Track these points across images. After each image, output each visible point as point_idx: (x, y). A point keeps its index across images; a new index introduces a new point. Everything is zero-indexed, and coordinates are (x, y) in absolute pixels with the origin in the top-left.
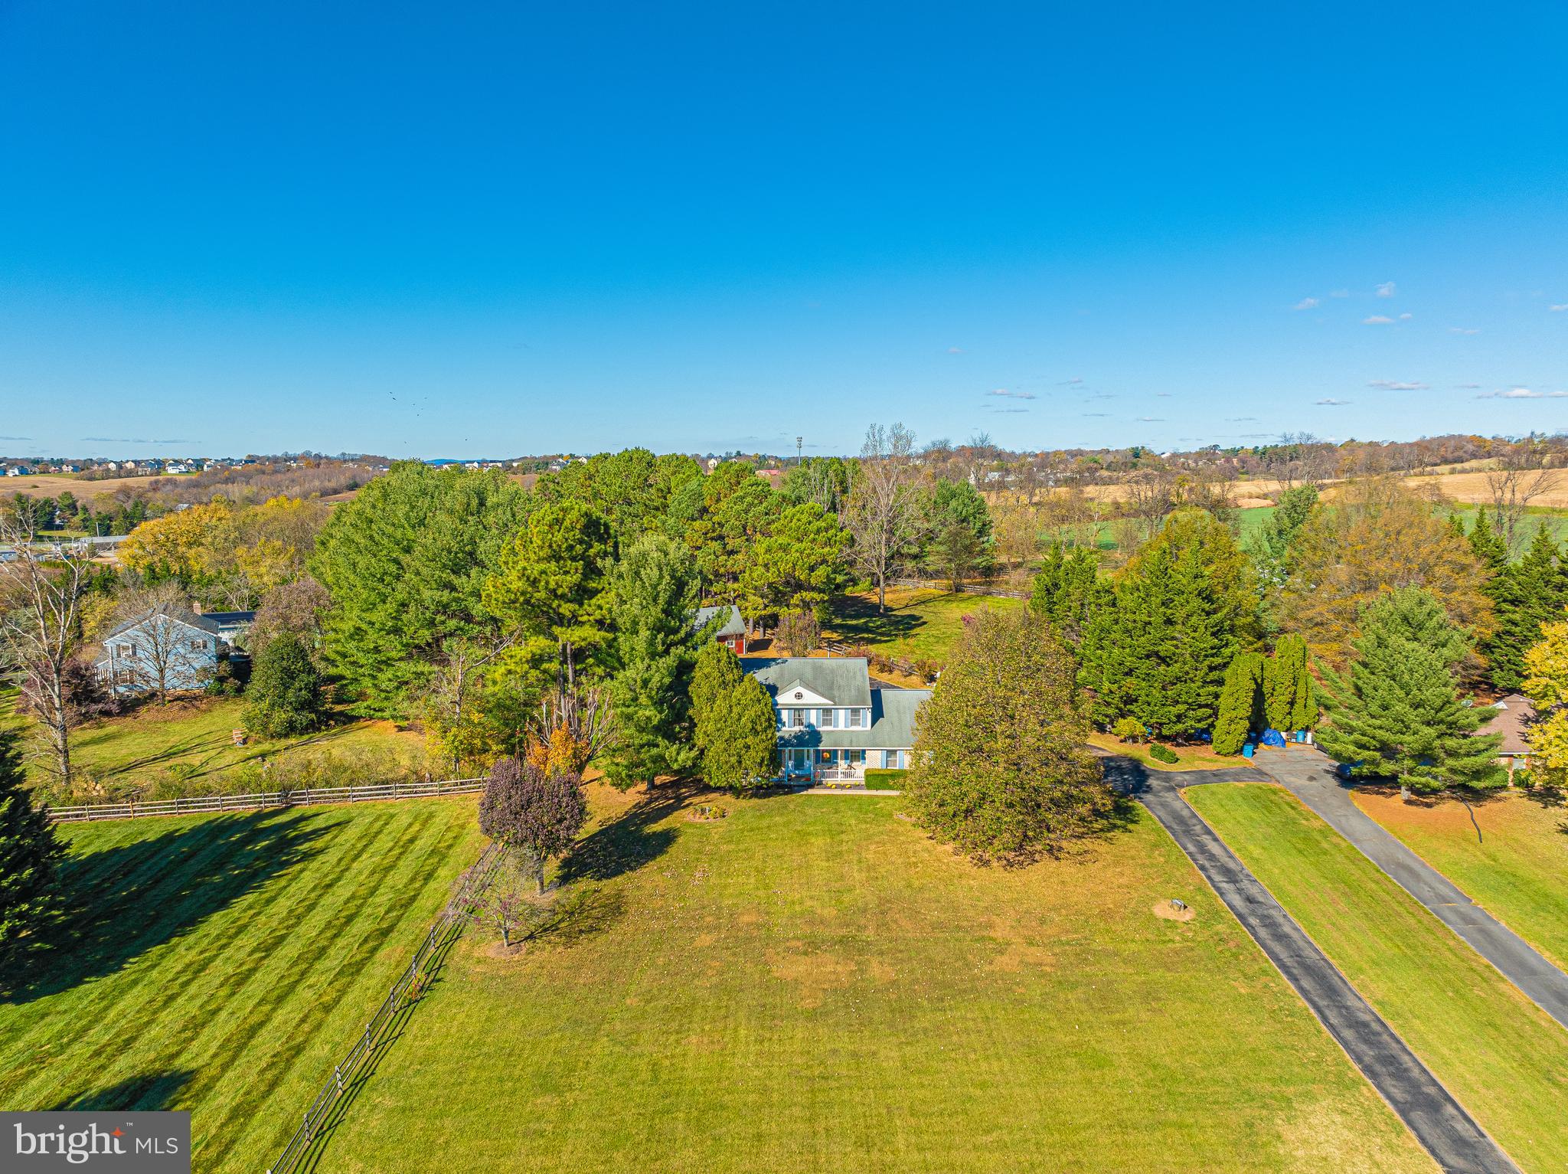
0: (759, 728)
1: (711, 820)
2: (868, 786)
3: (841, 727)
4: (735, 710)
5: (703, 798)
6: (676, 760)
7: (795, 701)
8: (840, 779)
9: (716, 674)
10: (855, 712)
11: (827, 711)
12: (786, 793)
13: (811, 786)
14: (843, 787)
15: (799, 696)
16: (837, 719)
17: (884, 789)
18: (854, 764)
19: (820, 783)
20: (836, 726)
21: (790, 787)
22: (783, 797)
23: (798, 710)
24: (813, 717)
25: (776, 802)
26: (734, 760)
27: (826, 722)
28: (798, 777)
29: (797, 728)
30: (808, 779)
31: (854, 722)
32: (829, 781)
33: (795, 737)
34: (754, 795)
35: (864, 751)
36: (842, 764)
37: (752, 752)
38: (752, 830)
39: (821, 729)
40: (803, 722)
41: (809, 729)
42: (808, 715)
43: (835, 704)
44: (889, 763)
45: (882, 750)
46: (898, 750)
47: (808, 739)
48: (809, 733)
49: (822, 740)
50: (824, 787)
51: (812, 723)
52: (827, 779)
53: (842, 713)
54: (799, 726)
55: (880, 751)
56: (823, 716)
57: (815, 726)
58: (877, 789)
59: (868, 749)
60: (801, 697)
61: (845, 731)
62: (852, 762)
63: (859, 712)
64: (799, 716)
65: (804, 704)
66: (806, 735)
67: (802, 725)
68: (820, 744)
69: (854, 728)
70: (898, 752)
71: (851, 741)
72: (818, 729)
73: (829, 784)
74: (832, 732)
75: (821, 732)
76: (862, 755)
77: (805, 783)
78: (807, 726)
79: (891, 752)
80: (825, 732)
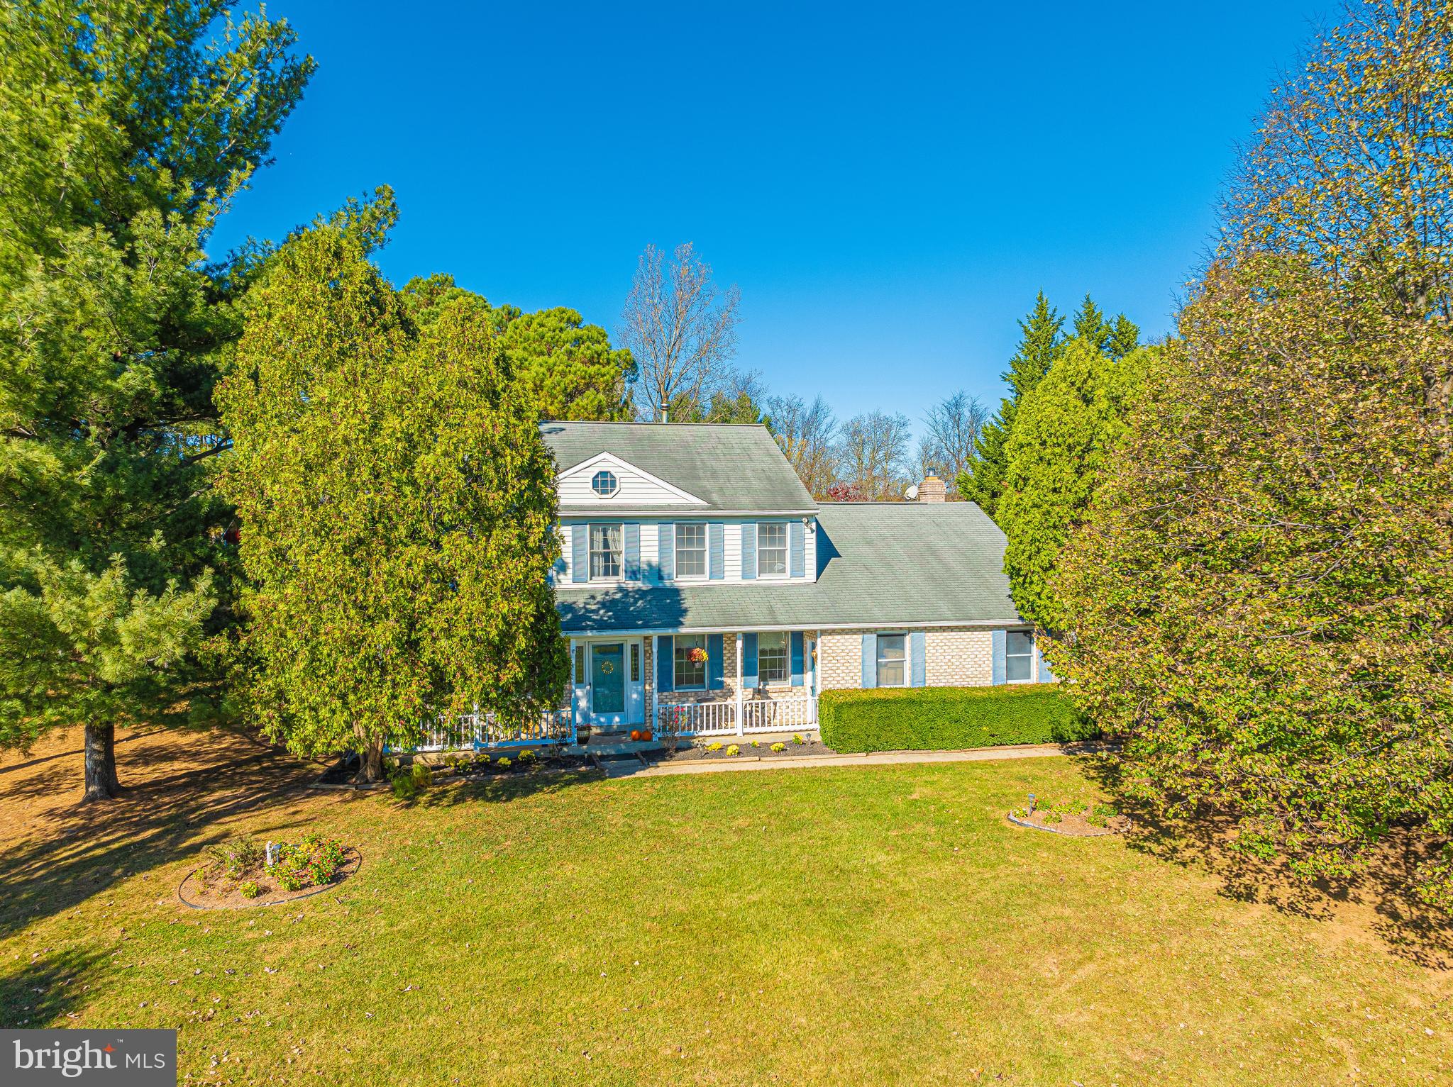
1: (281, 897)
2: (838, 741)
3: (733, 575)
5: (277, 815)
7: (593, 499)
8: (738, 730)
10: (771, 527)
11: (689, 527)
12: (584, 779)
13: (658, 755)
14: (760, 750)
15: (604, 482)
16: (719, 552)
17: (887, 747)
18: (772, 686)
19: (684, 746)
20: (718, 572)
21: (589, 760)
22: (576, 791)
23: (604, 523)
24: (649, 545)
25: (554, 809)
27: (691, 563)
28: (608, 733)
29: (606, 584)
30: (647, 737)
31: (770, 561)
32: (710, 737)
33: (603, 605)
34: (477, 792)
35: (798, 637)
36: (739, 689)
38: (460, 932)
39: (684, 581)
40: (621, 561)
41: (639, 584)
42: (634, 543)
43: (714, 506)
44: (883, 671)
45: (864, 631)
46: (910, 630)
47: (644, 608)
48: (642, 594)
49: (684, 612)
50: (706, 755)
51: (649, 565)
52: (705, 732)
53: (733, 532)
54: (606, 573)
55: (859, 637)
56: (680, 542)
57: (657, 573)
58: (869, 750)
59: (824, 632)
60: (613, 484)
61: (745, 587)
62: (764, 678)
63: (782, 531)
64: (606, 545)
65: (621, 508)
66: (636, 601)
67: (616, 573)
68: (687, 620)
69: (767, 579)
70: (907, 639)
71: (772, 611)
72: (667, 583)
73: (714, 744)
74: (709, 589)
75: (676, 592)
76: (794, 653)
77: (643, 746)
78: (633, 574)
79: (891, 639)
80: (692, 589)
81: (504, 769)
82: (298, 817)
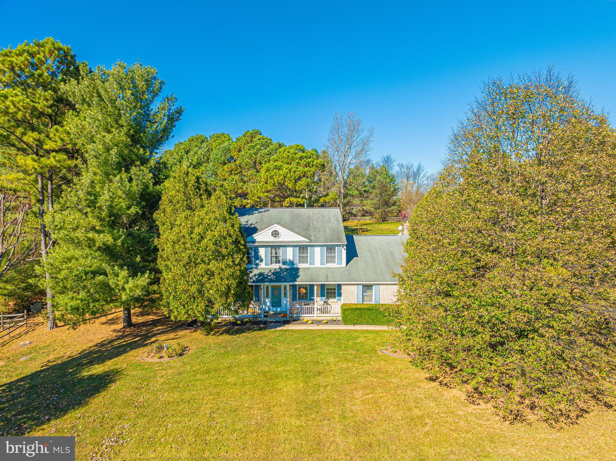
0: (224, 251)
1: (166, 359)
2: (345, 321)
3: (317, 264)
4: (196, 230)
5: (171, 335)
6: (124, 289)
7: (272, 239)
8: (316, 315)
9: (181, 196)
10: (330, 248)
11: (303, 248)
12: (261, 329)
13: (287, 322)
14: (319, 322)
15: (275, 234)
16: (313, 256)
17: (362, 324)
18: (331, 301)
19: (296, 320)
20: (313, 263)
21: (265, 323)
22: (255, 333)
23: (275, 247)
24: (290, 254)
25: (247, 338)
26: (193, 289)
27: (303, 259)
28: (276, 314)
29: (276, 266)
30: (285, 316)
31: (330, 259)
32: (306, 317)
33: (273, 274)
34: (227, 332)
35: (339, 286)
36: (318, 301)
37: (217, 280)
38: (208, 372)
39: (301, 266)
40: (281, 259)
41: (286, 266)
42: (285, 253)
43: (311, 241)
44: (365, 298)
45: (358, 284)
46: (374, 284)
47: (286, 275)
48: (286, 270)
49: (299, 276)
50: (302, 323)
51: (289, 260)
52: (304, 315)
53: (317, 250)
54: (276, 263)
55: (356, 286)
56: (300, 253)
57: (292, 263)
58: (354, 324)
59: (344, 284)
60: (278, 234)
61: (321, 268)
62: (328, 298)
63: (334, 249)
64: (276, 254)
65: (280, 242)
66: (284, 272)
67: (279, 262)
68: (298, 280)
69: (329, 265)
70: (374, 287)
71: (327, 277)
72: (295, 266)
73: (306, 319)
74: (309, 268)
75: (298, 269)
76: (338, 290)
77: (284, 319)
78: (284, 263)
79: (367, 287)
80: (304, 268)
81: (238, 325)
82: (177, 336)
